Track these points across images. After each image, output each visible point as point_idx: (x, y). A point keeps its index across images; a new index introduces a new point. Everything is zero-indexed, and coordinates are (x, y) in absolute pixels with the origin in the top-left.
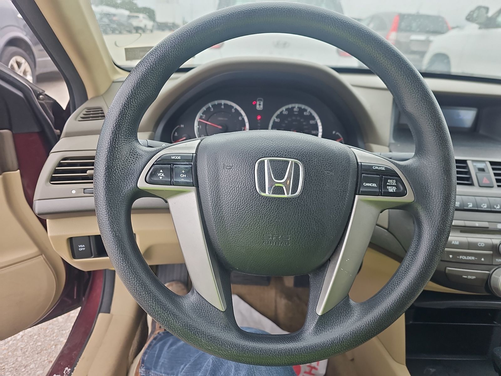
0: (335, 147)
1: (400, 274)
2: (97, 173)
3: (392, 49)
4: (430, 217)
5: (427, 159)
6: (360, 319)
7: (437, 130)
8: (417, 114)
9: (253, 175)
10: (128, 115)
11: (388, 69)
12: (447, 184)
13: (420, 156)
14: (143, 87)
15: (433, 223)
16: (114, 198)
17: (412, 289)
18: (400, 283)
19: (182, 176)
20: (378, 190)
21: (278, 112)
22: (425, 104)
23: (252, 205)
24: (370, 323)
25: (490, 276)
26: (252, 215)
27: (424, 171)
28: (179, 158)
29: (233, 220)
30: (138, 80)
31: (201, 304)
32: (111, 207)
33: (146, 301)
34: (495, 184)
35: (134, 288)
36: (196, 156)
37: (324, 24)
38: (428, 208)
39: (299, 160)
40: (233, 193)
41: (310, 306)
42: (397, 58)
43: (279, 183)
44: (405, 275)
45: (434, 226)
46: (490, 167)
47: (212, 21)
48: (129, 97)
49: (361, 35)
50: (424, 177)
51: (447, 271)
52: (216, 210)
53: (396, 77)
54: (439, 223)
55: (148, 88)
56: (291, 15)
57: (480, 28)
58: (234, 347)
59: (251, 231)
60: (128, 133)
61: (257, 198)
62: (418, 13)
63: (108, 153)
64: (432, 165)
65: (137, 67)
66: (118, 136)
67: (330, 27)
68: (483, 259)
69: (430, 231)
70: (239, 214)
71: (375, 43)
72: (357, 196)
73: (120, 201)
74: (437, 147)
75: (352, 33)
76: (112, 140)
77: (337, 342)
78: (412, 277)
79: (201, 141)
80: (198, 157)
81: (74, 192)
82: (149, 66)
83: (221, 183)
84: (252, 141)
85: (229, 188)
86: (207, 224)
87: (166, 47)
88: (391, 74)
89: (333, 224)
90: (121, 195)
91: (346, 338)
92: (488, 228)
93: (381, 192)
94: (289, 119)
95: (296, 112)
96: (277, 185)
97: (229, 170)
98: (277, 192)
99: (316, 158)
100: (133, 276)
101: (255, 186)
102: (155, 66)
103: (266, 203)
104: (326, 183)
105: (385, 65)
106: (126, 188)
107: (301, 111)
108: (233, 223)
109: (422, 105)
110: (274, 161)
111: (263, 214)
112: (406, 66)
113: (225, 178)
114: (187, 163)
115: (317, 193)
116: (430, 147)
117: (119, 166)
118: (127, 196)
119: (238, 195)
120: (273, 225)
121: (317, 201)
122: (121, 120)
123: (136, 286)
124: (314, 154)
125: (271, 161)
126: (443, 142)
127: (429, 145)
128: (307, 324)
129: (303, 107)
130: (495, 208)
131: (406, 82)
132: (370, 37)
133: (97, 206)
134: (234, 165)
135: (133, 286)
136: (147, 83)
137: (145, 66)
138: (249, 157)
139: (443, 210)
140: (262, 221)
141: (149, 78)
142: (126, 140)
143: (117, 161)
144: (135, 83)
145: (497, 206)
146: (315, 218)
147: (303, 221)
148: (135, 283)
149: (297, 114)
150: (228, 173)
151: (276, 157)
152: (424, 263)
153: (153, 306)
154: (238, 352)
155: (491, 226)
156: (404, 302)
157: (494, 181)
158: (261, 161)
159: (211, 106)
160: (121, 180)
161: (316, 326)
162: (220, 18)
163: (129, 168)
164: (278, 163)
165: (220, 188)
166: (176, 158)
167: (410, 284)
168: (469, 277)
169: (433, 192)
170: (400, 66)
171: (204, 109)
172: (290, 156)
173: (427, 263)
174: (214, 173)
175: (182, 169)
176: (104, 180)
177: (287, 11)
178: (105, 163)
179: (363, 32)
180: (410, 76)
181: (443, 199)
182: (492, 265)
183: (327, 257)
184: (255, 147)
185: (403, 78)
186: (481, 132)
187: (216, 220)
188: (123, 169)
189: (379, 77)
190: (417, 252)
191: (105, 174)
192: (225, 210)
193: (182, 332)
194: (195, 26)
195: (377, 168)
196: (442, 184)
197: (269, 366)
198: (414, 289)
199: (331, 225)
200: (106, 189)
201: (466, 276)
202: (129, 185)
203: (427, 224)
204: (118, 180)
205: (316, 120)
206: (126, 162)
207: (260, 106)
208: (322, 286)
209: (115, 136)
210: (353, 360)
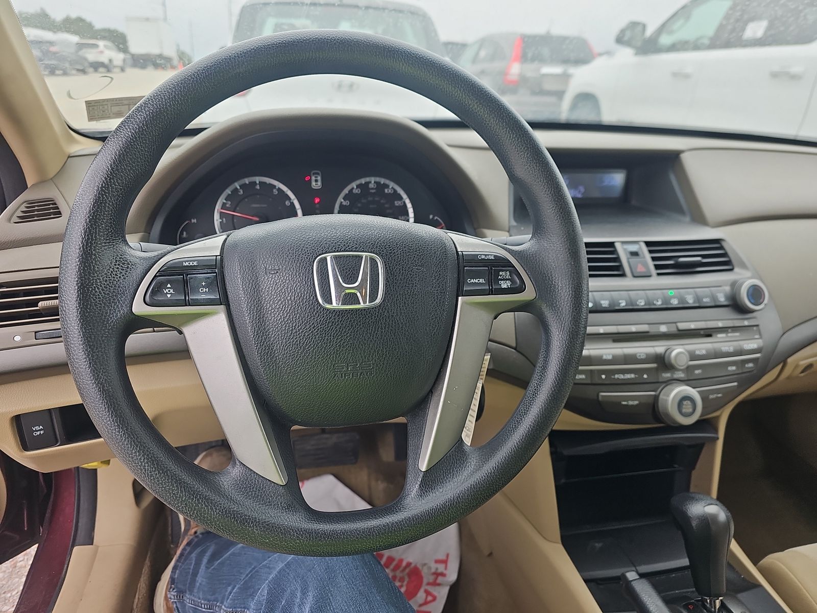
0: (426, 233)
1: (527, 399)
2: (64, 296)
3: (488, 93)
4: (558, 318)
5: (548, 240)
6: (479, 468)
7: (556, 199)
8: (529, 180)
9: (311, 280)
10: (109, 204)
11: (485, 121)
12: (575, 271)
13: (539, 237)
14: (129, 160)
15: (563, 325)
16: (96, 332)
17: (543, 417)
18: (527, 411)
19: (202, 290)
20: (488, 288)
21: (346, 191)
22: (538, 165)
23: (313, 323)
24: (493, 471)
25: (656, 398)
26: (315, 338)
27: (545, 256)
28: (195, 263)
29: (287, 348)
30: (121, 150)
31: (249, 479)
32: (92, 347)
33: (162, 484)
34: (654, 272)
35: (140, 466)
36: (222, 260)
37: (393, 61)
38: (555, 305)
39: (376, 254)
40: (283, 309)
41: (410, 461)
42: (496, 104)
43: (350, 288)
44: (533, 400)
45: (564, 329)
46: (645, 249)
47: (230, 59)
48: (108, 176)
49: (445, 75)
50: (545, 263)
51: (600, 398)
52: (259, 336)
53: (497, 130)
54: (571, 323)
55: (138, 162)
56: (346, 49)
57: (636, 54)
58: (303, 533)
59: (315, 361)
60: (110, 230)
61: (320, 312)
62: (548, 33)
63: (80, 264)
64: (554, 247)
65: (118, 130)
66: (95, 237)
67: (401, 64)
68: (645, 376)
69: (560, 336)
70: (296, 339)
71: (465, 85)
72: (460, 298)
73: (106, 337)
74: (559, 221)
75: (432, 73)
76: (85, 244)
77: (451, 504)
78: (542, 401)
79: (228, 236)
80: (225, 260)
81: (17, 338)
82: (136, 127)
83: (264, 296)
84: (306, 231)
85: (277, 301)
86: (247, 358)
87: (162, 99)
88: (490, 127)
89: (431, 339)
90: (106, 327)
91: (462, 496)
92: (648, 332)
93: (492, 289)
94: (364, 201)
95: (372, 189)
96: (347, 291)
97: (274, 276)
98: (349, 302)
99: (400, 249)
100: (136, 449)
101: (316, 295)
102: (146, 127)
103: (335, 319)
104: (416, 283)
105: (481, 114)
106: (113, 316)
107: (381, 187)
108: (287, 352)
109: (534, 167)
110: (341, 257)
111: (330, 336)
112: (508, 115)
113: (269, 288)
114: (209, 271)
115: (406, 298)
116: (550, 223)
117: (100, 282)
118: (116, 328)
119: (291, 312)
120: (347, 349)
121: (406, 309)
122: (98, 211)
123: (143, 464)
124: (397, 245)
125: (336, 257)
126: (565, 215)
127: (548, 220)
128: (408, 487)
129: (382, 181)
130: (655, 305)
131: (510, 137)
132: (457, 77)
133: (69, 347)
134: (281, 267)
135: (138, 463)
136: (135, 154)
137: (130, 129)
138: (303, 254)
139: (574, 306)
140: (330, 345)
141: (138, 146)
142: (108, 243)
143: (96, 275)
144: (117, 155)
145: (658, 301)
146: (405, 334)
147: (390, 339)
148: (141, 459)
149: (374, 193)
150: (273, 280)
151: (343, 251)
152: (556, 380)
153: (173, 491)
154: (310, 540)
155: (653, 330)
156: (535, 436)
157: (652, 268)
158: (321, 259)
159: (238, 187)
160: (105, 304)
161: (420, 487)
162: (241, 54)
163: (117, 285)
164: (347, 260)
165: (263, 303)
166: (191, 264)
167: (540, 410)
168: (631, 403)
169: (560, 283)
170: (500, 115)
171: (228, 191)
172: (363, 248)
173: (559, 379)
174: (251, 281)
175: (201, 280)
176: (78, 305)
177: (340, 44)
178: (76, 279)
179: (447, 71)
180: (515, 129)
181: (572, 291)
182: (658, 382)
183: (427, 389)
184: (310, 239)
185: (506, 131)
186: (634, 202)
187: (261, 352)
188: (107, 288)
189: (476, 131)
190: (546, 367)
191: (78, 296)
192: (273, 335)
193: (222, 523)
194: (205, 67)
195: (483, 257)
196: (569, 271)
197: (357, 554)
198: (546, 416)
199: (428, 342)
200: (82, 319)
201: (625, 401)
202: (119, 311)
203: (556, 327)
204: (101, 304)
205: (403, 200)
206: (110, 276)
207: (316, 183)
208: (425, 430)
209: (90, 237)
210: (490, 554)
